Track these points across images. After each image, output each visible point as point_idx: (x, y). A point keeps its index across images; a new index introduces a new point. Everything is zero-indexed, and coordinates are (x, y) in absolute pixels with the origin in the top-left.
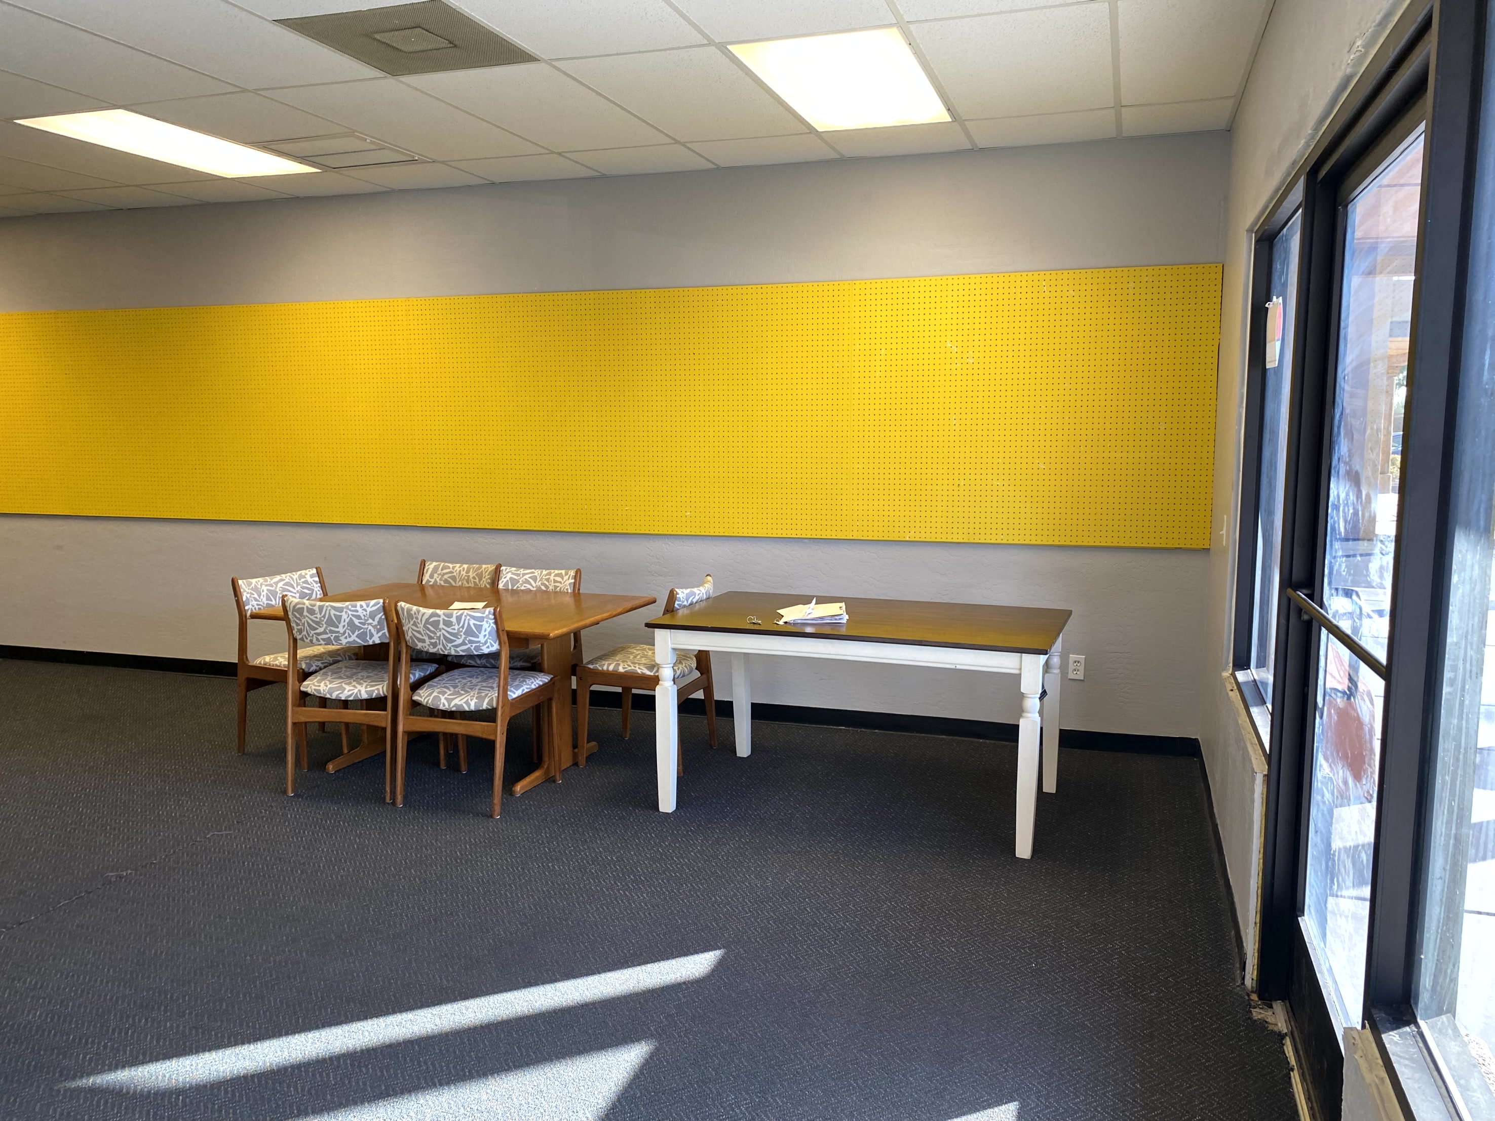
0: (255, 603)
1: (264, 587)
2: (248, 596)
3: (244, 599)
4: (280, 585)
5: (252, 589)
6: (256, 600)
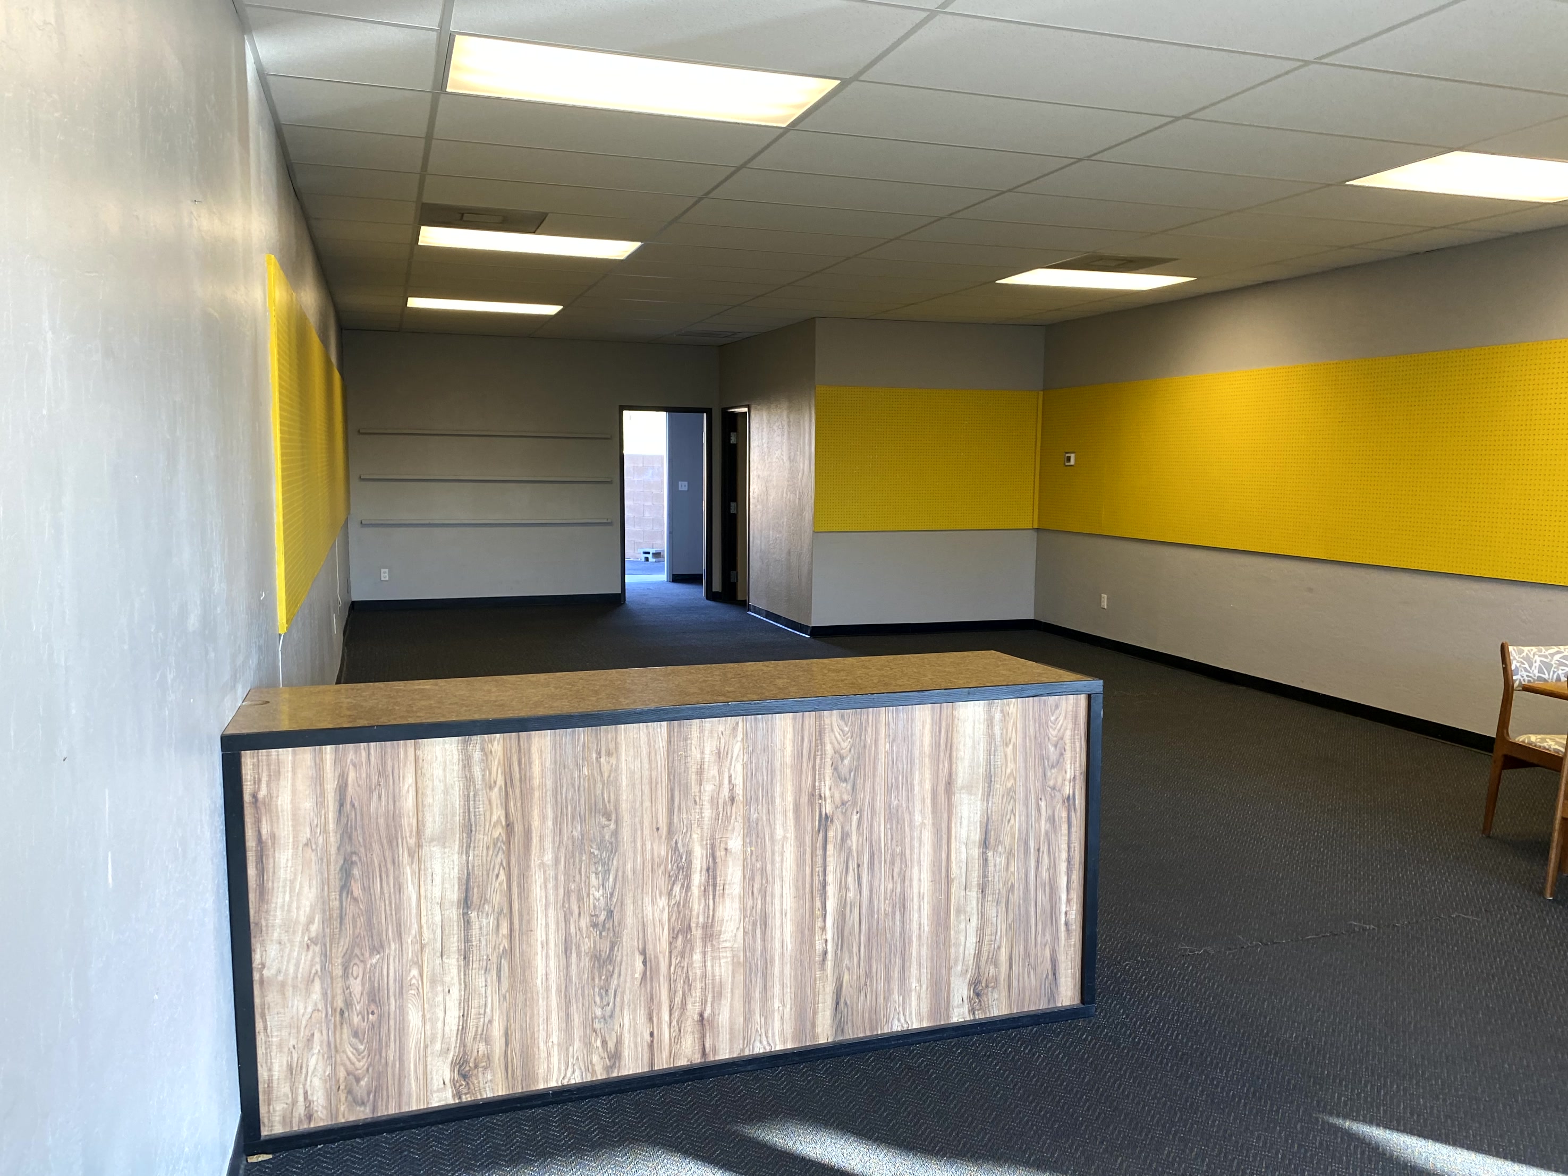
0: (1525, 674)
1: (1537, 658)
2: (1518, 665)
3: (1513, 667)
4: (1557, 657)
5: (1523, 658)
6: (1526, 670)
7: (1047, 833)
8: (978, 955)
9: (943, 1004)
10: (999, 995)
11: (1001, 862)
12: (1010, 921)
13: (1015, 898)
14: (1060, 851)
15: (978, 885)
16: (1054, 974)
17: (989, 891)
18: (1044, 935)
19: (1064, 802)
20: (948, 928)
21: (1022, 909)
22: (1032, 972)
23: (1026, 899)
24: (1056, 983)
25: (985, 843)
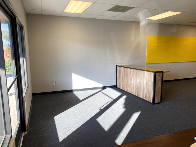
8: (146, 94)
9: (143, 97)
10: (147, 98)
17: (146, 89)
18: (150, 95)
20: (144, 90)
22: (149, 98)
23: (149, 91)
25: (146, 84)
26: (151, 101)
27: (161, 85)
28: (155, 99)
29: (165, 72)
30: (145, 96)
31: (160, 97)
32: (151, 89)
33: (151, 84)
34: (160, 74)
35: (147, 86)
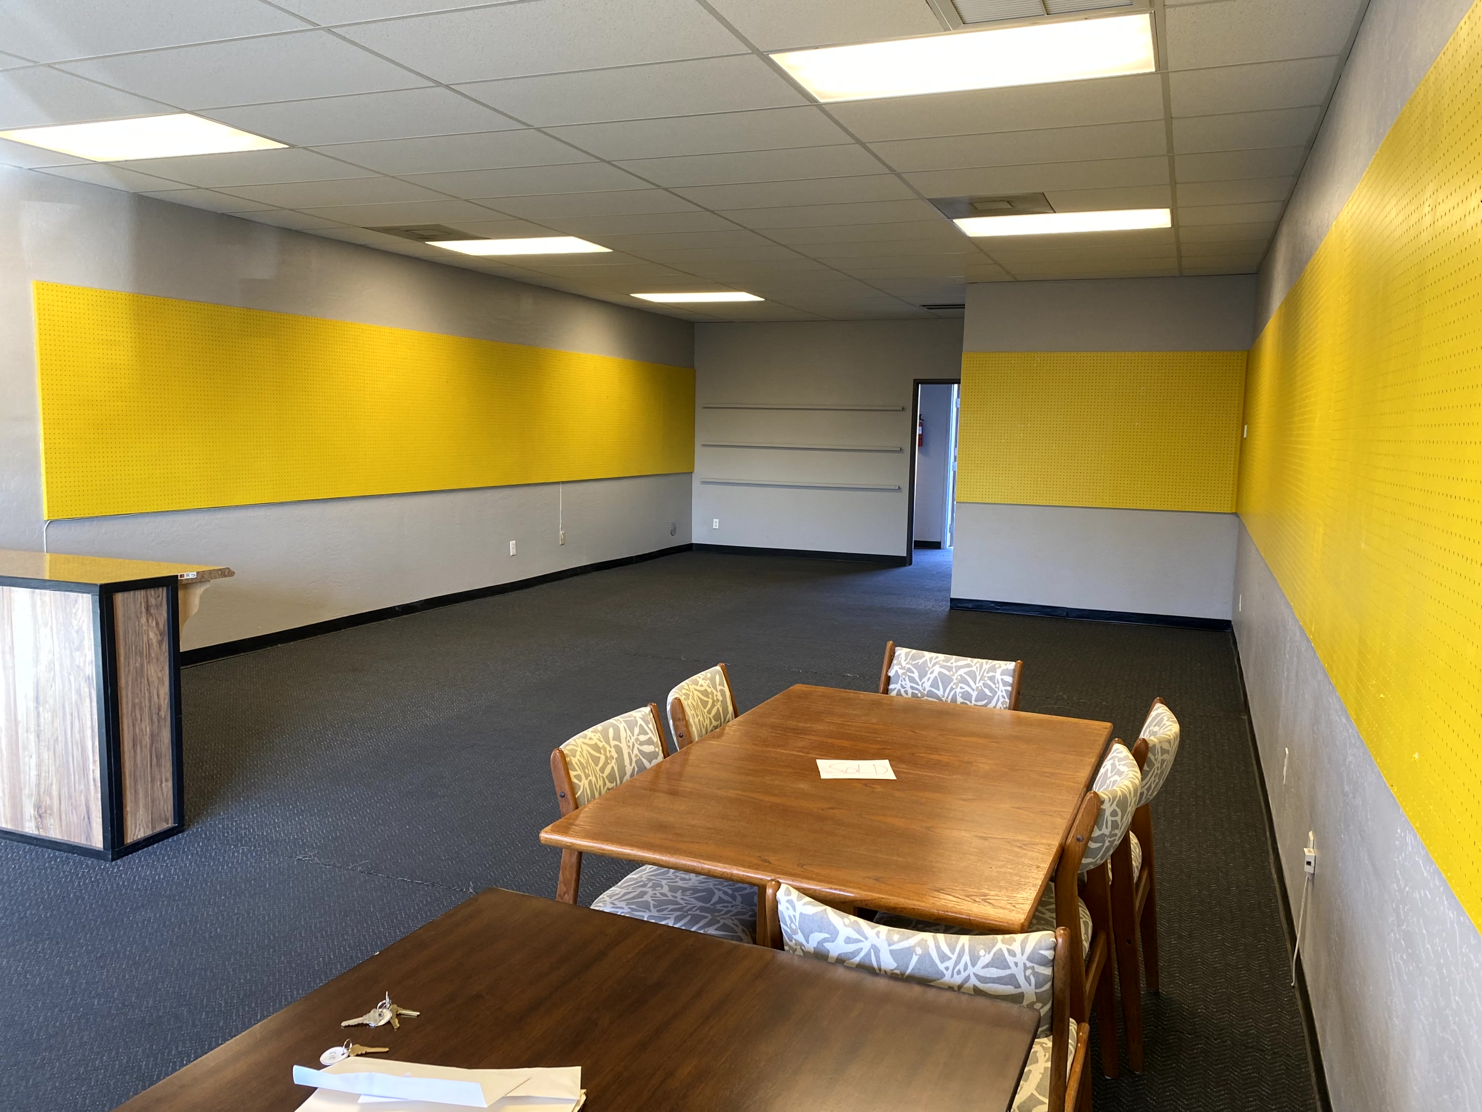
1: (934, 668)
3: (892, 674)
4: (962, 671)
5: (912, 665)
7: (76, 702)
8: (38, 785)
9: (19, 814)
10: (54, 821)
11: (48, 717)
12: (57, 765)
13: (60, 746)
14: (86, 720)
15: (35, 731)
16: (89, 818)
17: (42, 737)
18: (80, 784)
19: (86, 681)
20: (18, 758)
21: (64, 759)
22: (74, 812)
23: (67, 752)
24: (90, 826)
25: (37, 699)
26: (88, 837)
27: (165, 690)
28: (129, 807)
29: (190, 584)
30: (38, 807)
31: (167, 787)
32: (82, 731)
33: (79, 692)
34: (153, 601)
35: (46, 716)
